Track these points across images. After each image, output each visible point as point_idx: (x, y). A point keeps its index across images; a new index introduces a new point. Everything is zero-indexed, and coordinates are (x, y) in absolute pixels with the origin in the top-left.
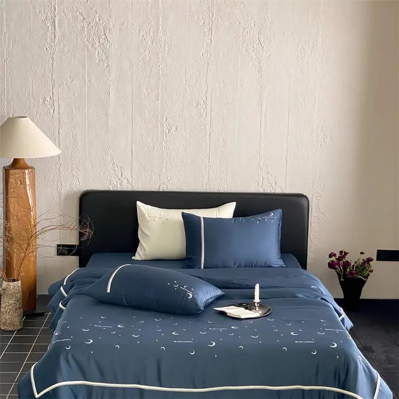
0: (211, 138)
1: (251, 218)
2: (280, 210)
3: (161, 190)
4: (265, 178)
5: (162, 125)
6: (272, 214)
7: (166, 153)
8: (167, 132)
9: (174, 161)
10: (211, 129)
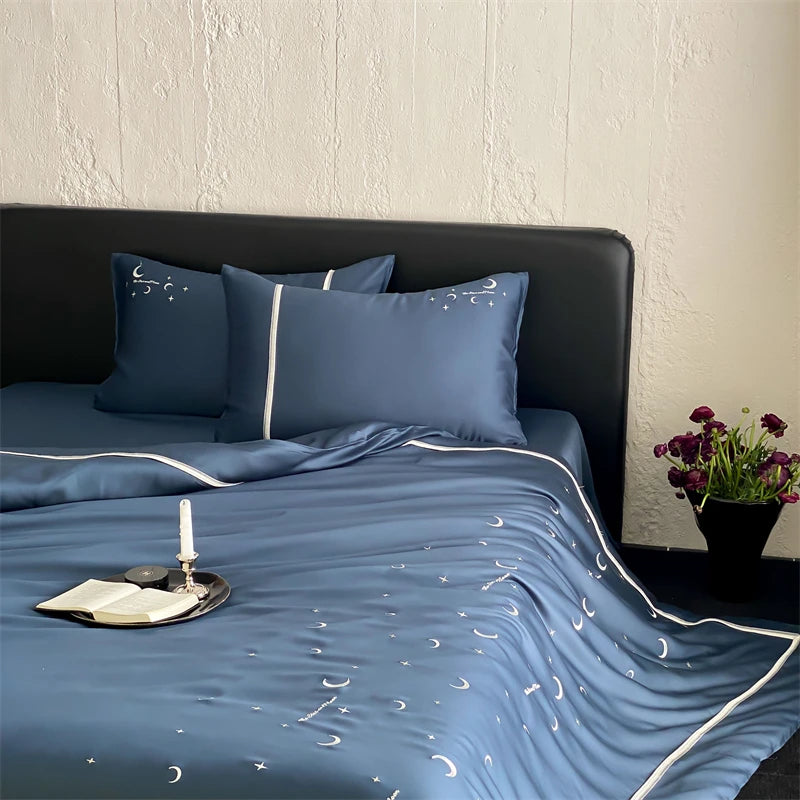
0: (341, 56)
1: (429, 296)
2: (524, 277)
3: (203, 211)
4: (501, 180)
5: (199, 17)
6: (495, 284)
7: (215, 100)
8: (214, 35)
9: (235, 125)
10: (340, 29)
